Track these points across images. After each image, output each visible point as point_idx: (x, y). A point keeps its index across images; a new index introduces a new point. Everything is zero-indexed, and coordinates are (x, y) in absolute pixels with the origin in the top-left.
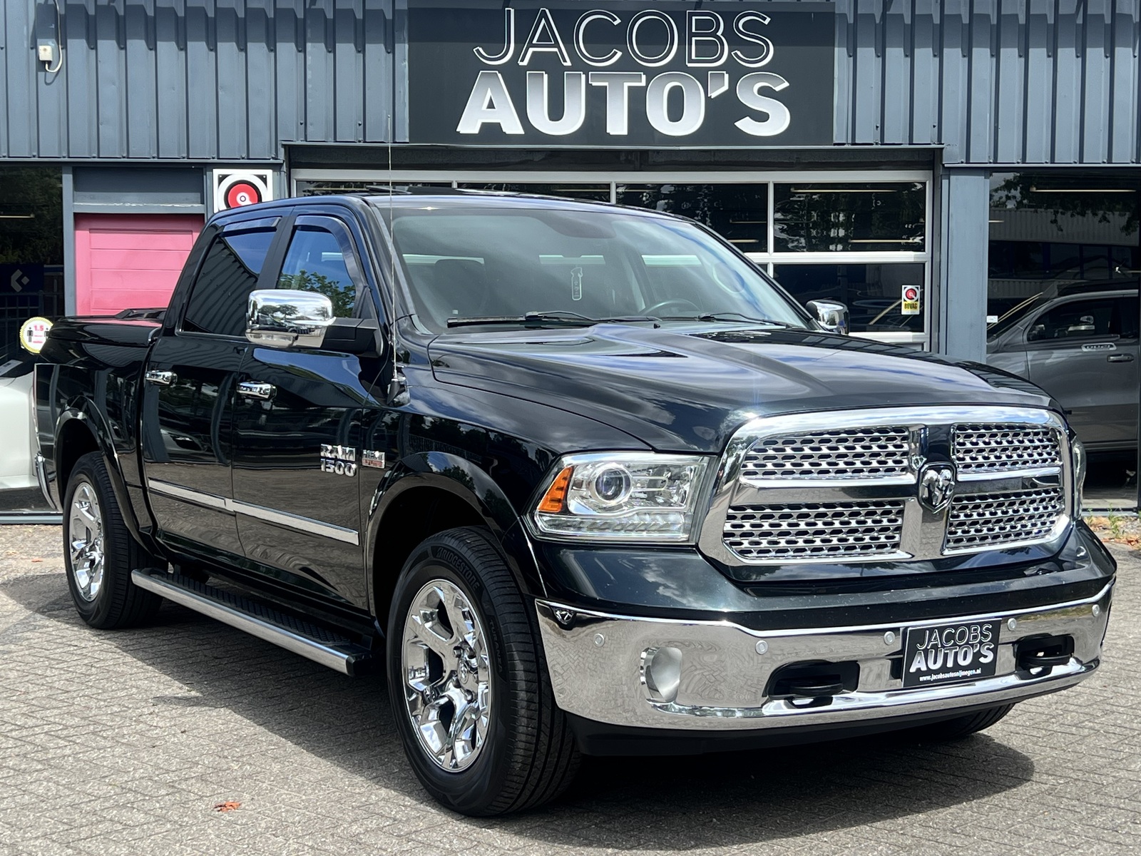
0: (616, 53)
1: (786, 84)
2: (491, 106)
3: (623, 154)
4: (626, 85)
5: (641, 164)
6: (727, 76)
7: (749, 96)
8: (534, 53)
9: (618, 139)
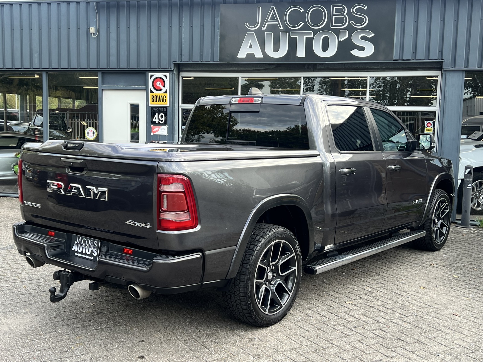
0: (301, 23)
1: (373, 35)
2: (251, 46)
3: (307, 65)
4: (305, 36)
5: (314, 69)
6: (347, 32)
7: (357, 40)
8: (268, 24)
9: (301, 59)
